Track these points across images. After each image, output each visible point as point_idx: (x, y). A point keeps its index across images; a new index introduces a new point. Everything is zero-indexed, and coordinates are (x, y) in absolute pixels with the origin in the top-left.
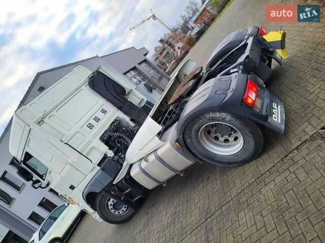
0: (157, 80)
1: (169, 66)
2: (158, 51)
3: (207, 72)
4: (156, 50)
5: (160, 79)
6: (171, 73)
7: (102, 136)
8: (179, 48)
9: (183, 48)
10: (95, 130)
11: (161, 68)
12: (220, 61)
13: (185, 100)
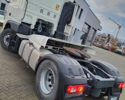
0: (88, 40)
1: (98, 43)
2: (103, 35)
3: (89, 61)
4: (103, 34)
5: (89, 41)
6: (94, 45)
7: (41, 19)
8: (108, 45)
9: (109, 47)
10: (41, 14)
11: (95, 40)
12: (96, 67)
13: (67, 55)
